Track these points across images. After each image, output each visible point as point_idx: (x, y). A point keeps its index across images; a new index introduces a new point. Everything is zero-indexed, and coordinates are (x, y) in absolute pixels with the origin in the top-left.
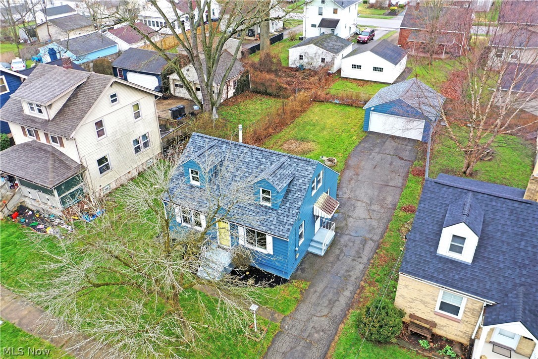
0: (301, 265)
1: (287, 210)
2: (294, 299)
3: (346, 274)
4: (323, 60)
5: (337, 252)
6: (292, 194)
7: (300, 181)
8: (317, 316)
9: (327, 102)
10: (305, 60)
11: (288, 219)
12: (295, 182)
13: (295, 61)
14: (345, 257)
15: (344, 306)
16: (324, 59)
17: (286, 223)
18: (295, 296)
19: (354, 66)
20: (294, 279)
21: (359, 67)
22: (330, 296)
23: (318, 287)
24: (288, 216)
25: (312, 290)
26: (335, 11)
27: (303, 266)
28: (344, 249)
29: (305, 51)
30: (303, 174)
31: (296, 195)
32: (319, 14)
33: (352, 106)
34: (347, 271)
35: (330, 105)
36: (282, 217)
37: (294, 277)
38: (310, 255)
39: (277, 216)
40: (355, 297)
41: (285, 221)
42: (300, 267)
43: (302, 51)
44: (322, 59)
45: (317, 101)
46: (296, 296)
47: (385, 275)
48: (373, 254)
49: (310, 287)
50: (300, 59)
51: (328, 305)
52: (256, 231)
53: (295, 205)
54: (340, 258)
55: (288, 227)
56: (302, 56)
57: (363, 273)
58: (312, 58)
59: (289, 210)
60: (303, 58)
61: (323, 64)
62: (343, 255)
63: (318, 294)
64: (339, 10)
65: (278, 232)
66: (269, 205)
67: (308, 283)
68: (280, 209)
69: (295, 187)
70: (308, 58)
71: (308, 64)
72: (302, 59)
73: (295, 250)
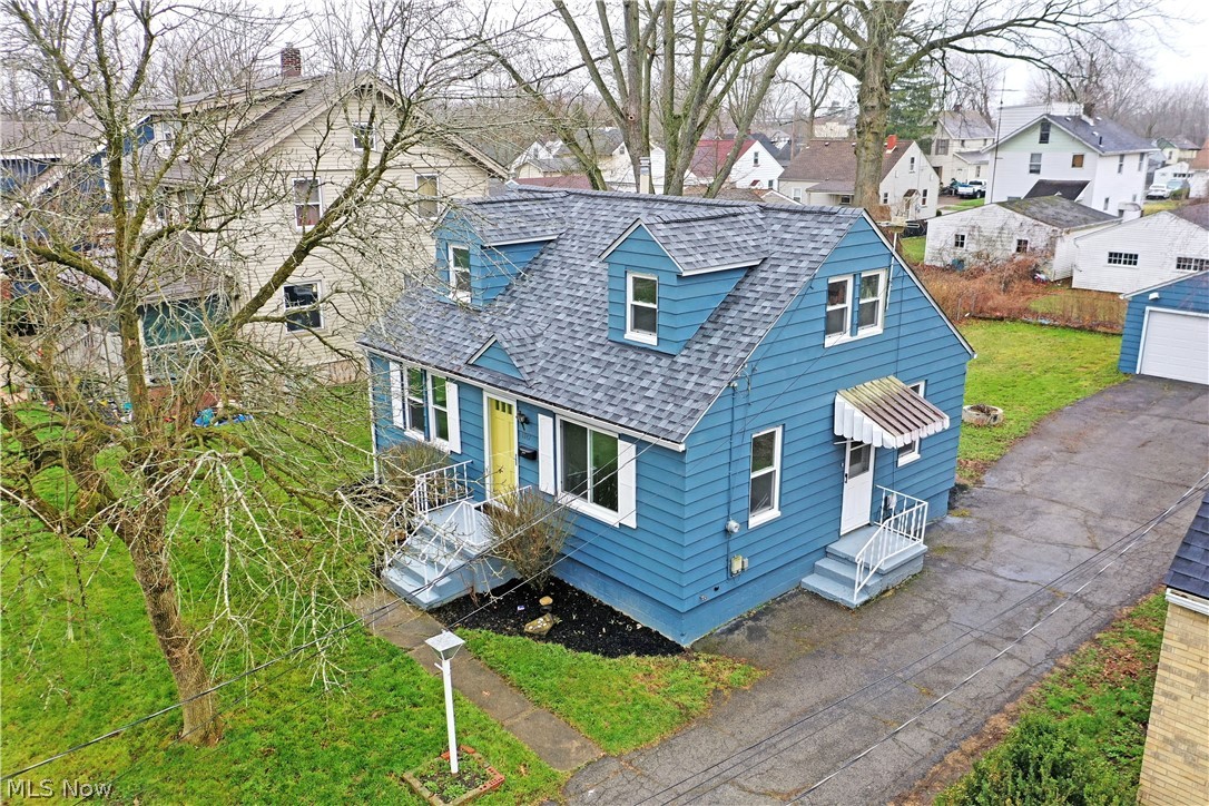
0: (755, 618)
1: (707, 356)
2: (675, 709)
3: (932, 677)
4: (1022, 245)
5: (920, 607)
6: (740, 307)
7: (783, 269)
8: (742, 788)
9: (1014, 320)
10: (971, 246)
11: (702, 381)
12: (763, 275)
13: (940, 251)
14: (946, 629)
15: (887, 779)
16: (1026, 242)
17: (692, 392)
18: (684, 699)
19: (1114, 258)
20: (706, 650)
21: (1132, 259)
22: (834, 732)
23: (794, 694)
24: (705, 371)
25: (763, 697)
26: (1078, 161)
27: (763, 623)
28: (953, 605)
29: (973, 224)
30: (798, 251)
31: (755, 310)
32: (1031, 171)
33: (1092, 331)
34: (939, 668)
35: (1022, 326)
36: (682, 376)
37: (708, 646)
38: (804, 599)
39: (668, 373)
40: (949, 759)
41: (689, 387)
42: (750, 623)
43: (964, 223)
44: (1020, 242)
45: (985, 319)
46: (688, 703)
47: (1120, 714)
48: (1080, 642)
49: (759, 685)
50: (957, 244)
51: (808, 760)
52: (589, 428)
53: (742, 339)
54: (925, 627)
55: (695, 406)
56: (963, 237)
57: (1014, 688)
58: (990, 240)
59: (715, 354)
60: (966, 241)
61: (1020, 257)
62: (943, 619)
63: (782, 714)
64: (1089, 158)
65: (654, 422)
66: (649, 339)
67: (759, 674)
68: (685, 352)
69: (759, 288)
70: (978, 242)
71: (979, 255)
72: (962, 245)
73: (727, 532)
